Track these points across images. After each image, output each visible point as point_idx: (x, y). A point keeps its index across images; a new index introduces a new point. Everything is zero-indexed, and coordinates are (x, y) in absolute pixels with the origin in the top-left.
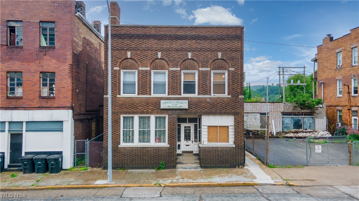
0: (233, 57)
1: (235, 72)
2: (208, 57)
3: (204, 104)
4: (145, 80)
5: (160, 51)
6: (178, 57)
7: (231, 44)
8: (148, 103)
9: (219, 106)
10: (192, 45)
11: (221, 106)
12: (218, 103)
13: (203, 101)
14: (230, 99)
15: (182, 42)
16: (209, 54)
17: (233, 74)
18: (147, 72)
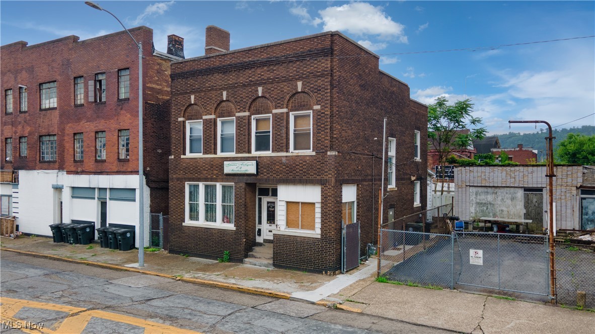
0: (318, 87)
1: (322, 111)
2: (283, 91)
3: (278, 167)
4: (208, 133)
5: (225, 89)
6: (247, 95)
7: (315, 66)
8: (212, 166)
9: (298, 170)
10: (263, 75)
11: (301, 170)
12: (296, 165)
13: (277, 162)
14: (314, 158)
15: (250, 72)
16: (286, 86)
17: (319, 115)
18: (211, 122)
